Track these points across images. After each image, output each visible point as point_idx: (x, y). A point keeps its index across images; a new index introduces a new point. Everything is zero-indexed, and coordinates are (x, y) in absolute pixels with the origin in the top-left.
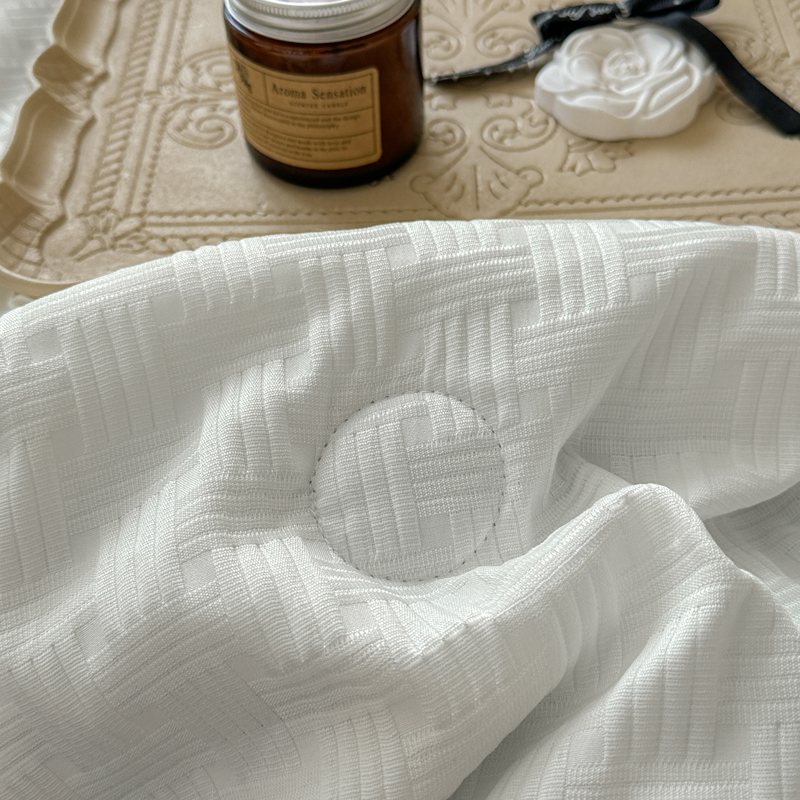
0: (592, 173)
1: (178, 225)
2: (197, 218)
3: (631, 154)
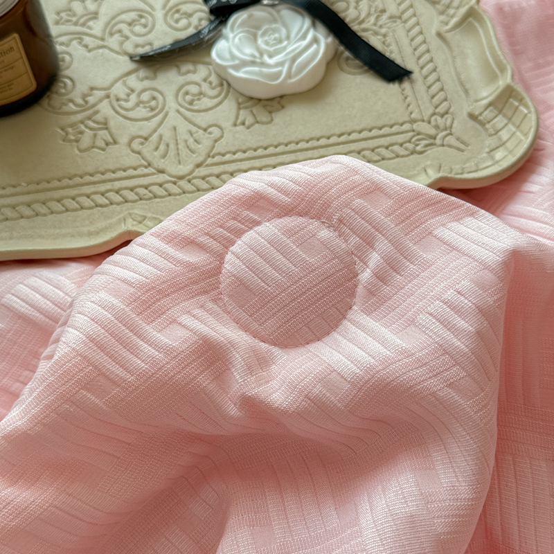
0: (257, 125)
3: (283, 107)
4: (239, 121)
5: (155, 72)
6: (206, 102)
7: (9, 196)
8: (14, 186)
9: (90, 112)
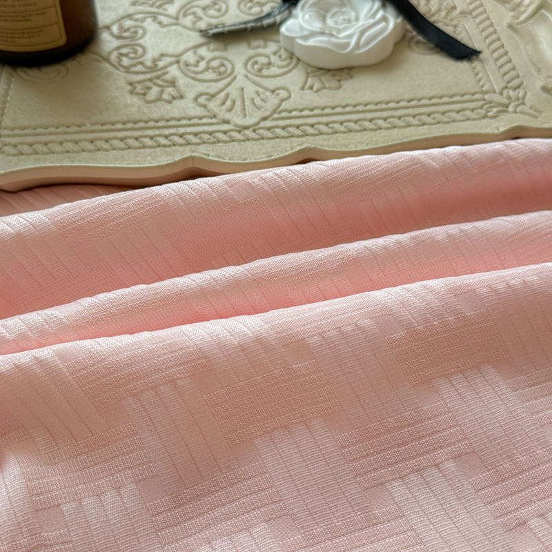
0: (325, 90)
1: (26, 135)
2: (39, 130)
3: (352, 77)
4: (307, 86)
5: (226, 45)
6: (274, 70)
7: (72, 133)
8: (79, 126)
9: (160, 73)
